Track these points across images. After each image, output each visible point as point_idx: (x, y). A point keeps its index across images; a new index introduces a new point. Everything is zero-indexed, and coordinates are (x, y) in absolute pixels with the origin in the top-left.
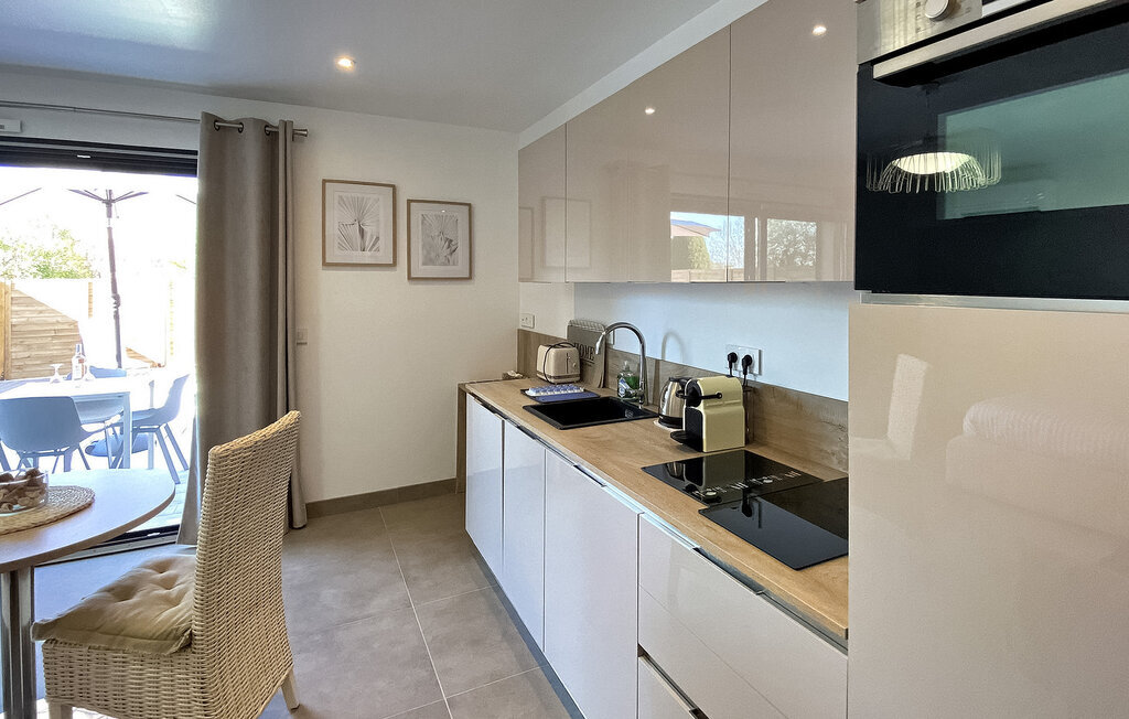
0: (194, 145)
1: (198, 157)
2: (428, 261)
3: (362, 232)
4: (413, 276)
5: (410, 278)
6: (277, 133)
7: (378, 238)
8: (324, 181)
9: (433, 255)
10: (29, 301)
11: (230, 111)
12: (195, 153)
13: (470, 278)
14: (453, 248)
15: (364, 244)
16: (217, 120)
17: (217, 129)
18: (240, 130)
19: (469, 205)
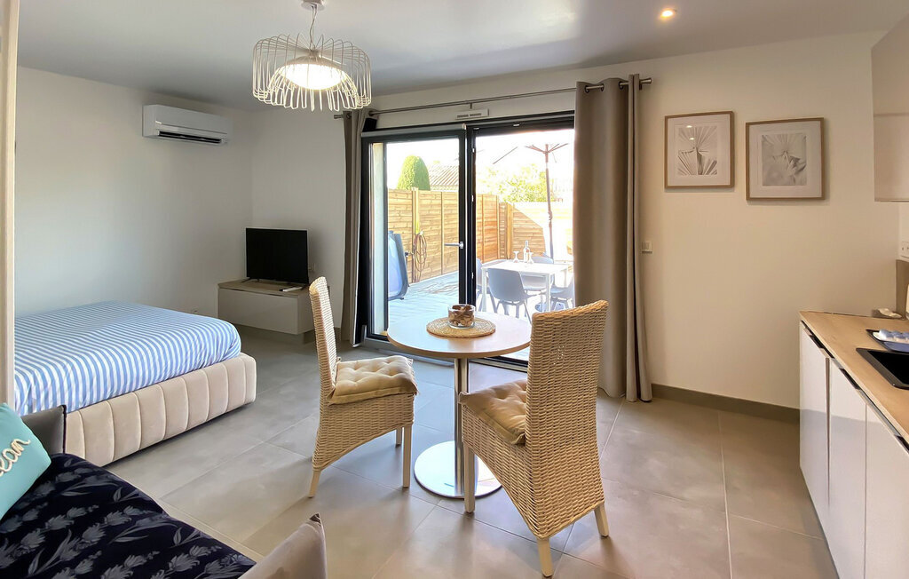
0: (573, 108)
1: (575, 115)
2: (768, 181)
3: (700, 158)
4: (751, 196)
5: (749, 198)
6: (628, 86)
7: (715, 163)
8: (667, 118)
9: (775, 175)
10: (521, 215)
11: (594, 77)
12: (573, 112)
13: (823, 197)
14: (800, 167)
15: (702, 168)
16: (587, 85)
17: (587, 92)
18: (602, 89)
19: (821, 120)
